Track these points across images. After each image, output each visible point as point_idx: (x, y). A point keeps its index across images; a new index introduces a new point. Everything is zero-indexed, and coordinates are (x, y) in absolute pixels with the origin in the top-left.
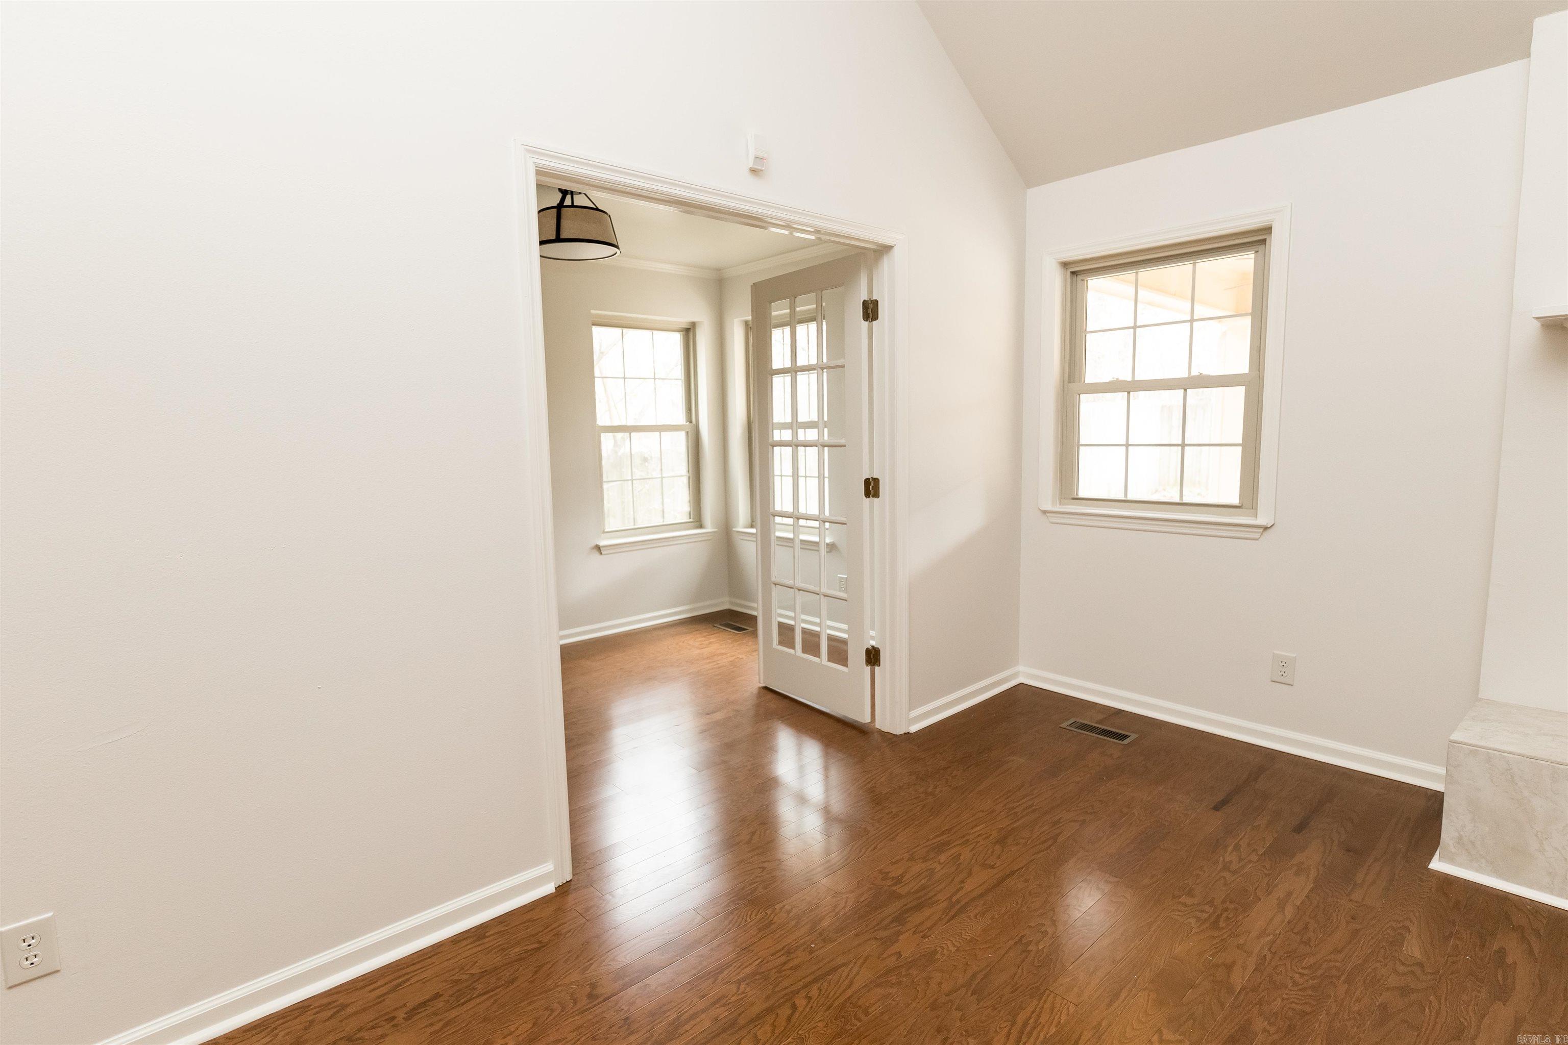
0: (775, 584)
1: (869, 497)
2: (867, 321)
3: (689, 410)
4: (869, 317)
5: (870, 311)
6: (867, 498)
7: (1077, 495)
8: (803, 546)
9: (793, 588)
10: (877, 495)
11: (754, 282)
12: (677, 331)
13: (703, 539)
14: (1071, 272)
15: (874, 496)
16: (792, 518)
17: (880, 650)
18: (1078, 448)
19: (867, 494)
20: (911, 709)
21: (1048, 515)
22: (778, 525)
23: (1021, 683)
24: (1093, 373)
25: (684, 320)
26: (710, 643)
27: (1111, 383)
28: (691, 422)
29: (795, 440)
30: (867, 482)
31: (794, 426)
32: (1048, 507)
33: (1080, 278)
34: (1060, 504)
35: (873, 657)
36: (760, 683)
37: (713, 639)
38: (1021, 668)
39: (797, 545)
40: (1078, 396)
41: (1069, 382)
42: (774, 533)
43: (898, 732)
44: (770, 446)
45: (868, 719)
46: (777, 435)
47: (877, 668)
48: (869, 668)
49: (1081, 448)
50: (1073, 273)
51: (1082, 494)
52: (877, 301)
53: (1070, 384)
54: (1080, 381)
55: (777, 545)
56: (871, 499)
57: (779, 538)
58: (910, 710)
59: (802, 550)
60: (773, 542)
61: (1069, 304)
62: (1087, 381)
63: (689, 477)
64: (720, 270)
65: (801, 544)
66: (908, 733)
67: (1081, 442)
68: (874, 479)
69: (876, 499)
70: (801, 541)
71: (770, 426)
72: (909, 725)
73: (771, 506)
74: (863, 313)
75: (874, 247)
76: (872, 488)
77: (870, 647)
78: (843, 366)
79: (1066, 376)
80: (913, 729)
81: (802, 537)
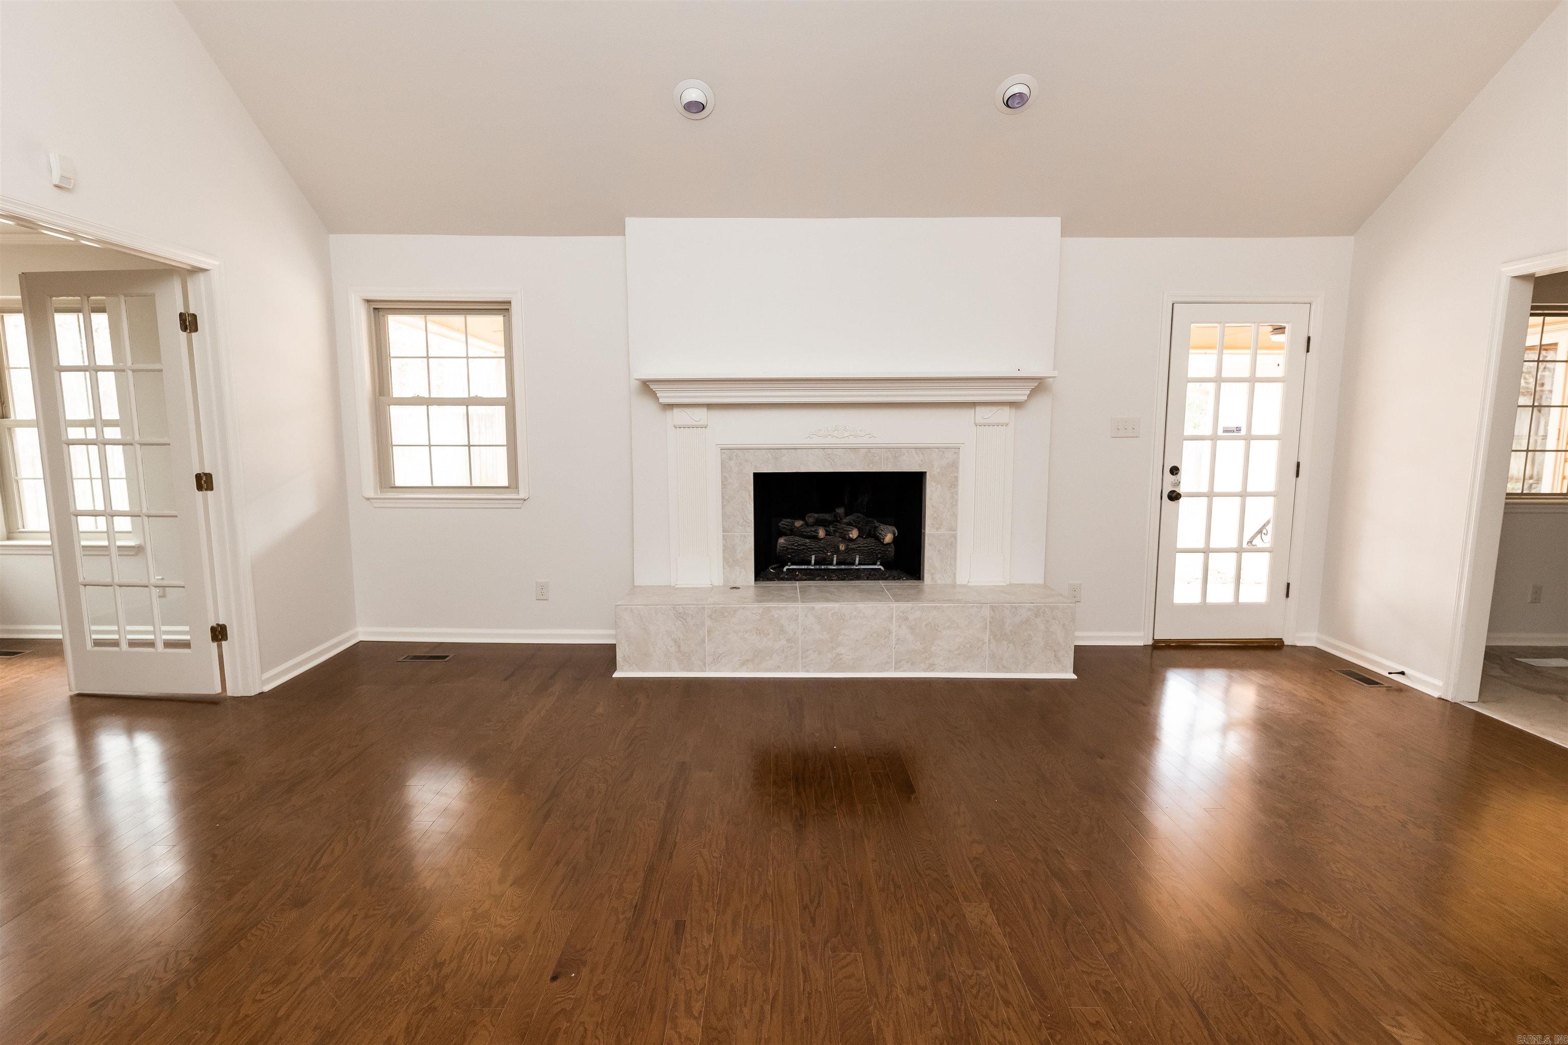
0: (85, 586)
1: (202, 490)
2: (185, 331)
4: (187, 329)
5: (189, 323)
6: (199, 491)
7: (394, 484)
8: (121, 553)
9: (112, 586)
10: (210, 488)
11: (24, 272)
14: (374, 308)
15: (206, 490)
16: (104, 516)
17: (226, 626)
18: (392, 448)
19: (200, 487)
20: (263, 671)
21: (372, 501)
22: (82, 534)
23: (361, 641)
24: (398, 389)
27: (413, 398)
29: (101, 438)
30: (198, 477)
31: (99, 423)
32: (371, 494)
33: (381, 313)
34: (381, 493)
35: (219, 633)
36: (70, 691)
38: (359, 629)
39: (114, 552)
40: (388, 407)
41: (380, 395)
42: (79, 542)
43: (253, 692)
44: (63, 444)
45: (218, 690)
46: (74, 433)
47: (223, 643)
48: (215, 644)
49: (394, 447)
50: (375, 309)
51: (397, 484)
52: (194, 316)
53: (381, 397)
54: (388, 395)
55: (84, 555)
56: (205, 492)
57: (85, 547)
58: (262, 674)
59: (120, 557)
60: (78, 552)
61: (374, 336)
62: (394, 396)
65: (118, 550)
66: (262, 693)
67: (393, 443)
68: (205, 474)
69: (209, 492)
70: (119, 547)
71: (62, 424)
72: (263, 685)
73: (72, 505)
74: (181, 324)
75: (189, 268)
76: (204, 481)
77: (215, 625)
78: (161, 371)
79: (377, 390)
80: (267, 688)
81: (119, 543)
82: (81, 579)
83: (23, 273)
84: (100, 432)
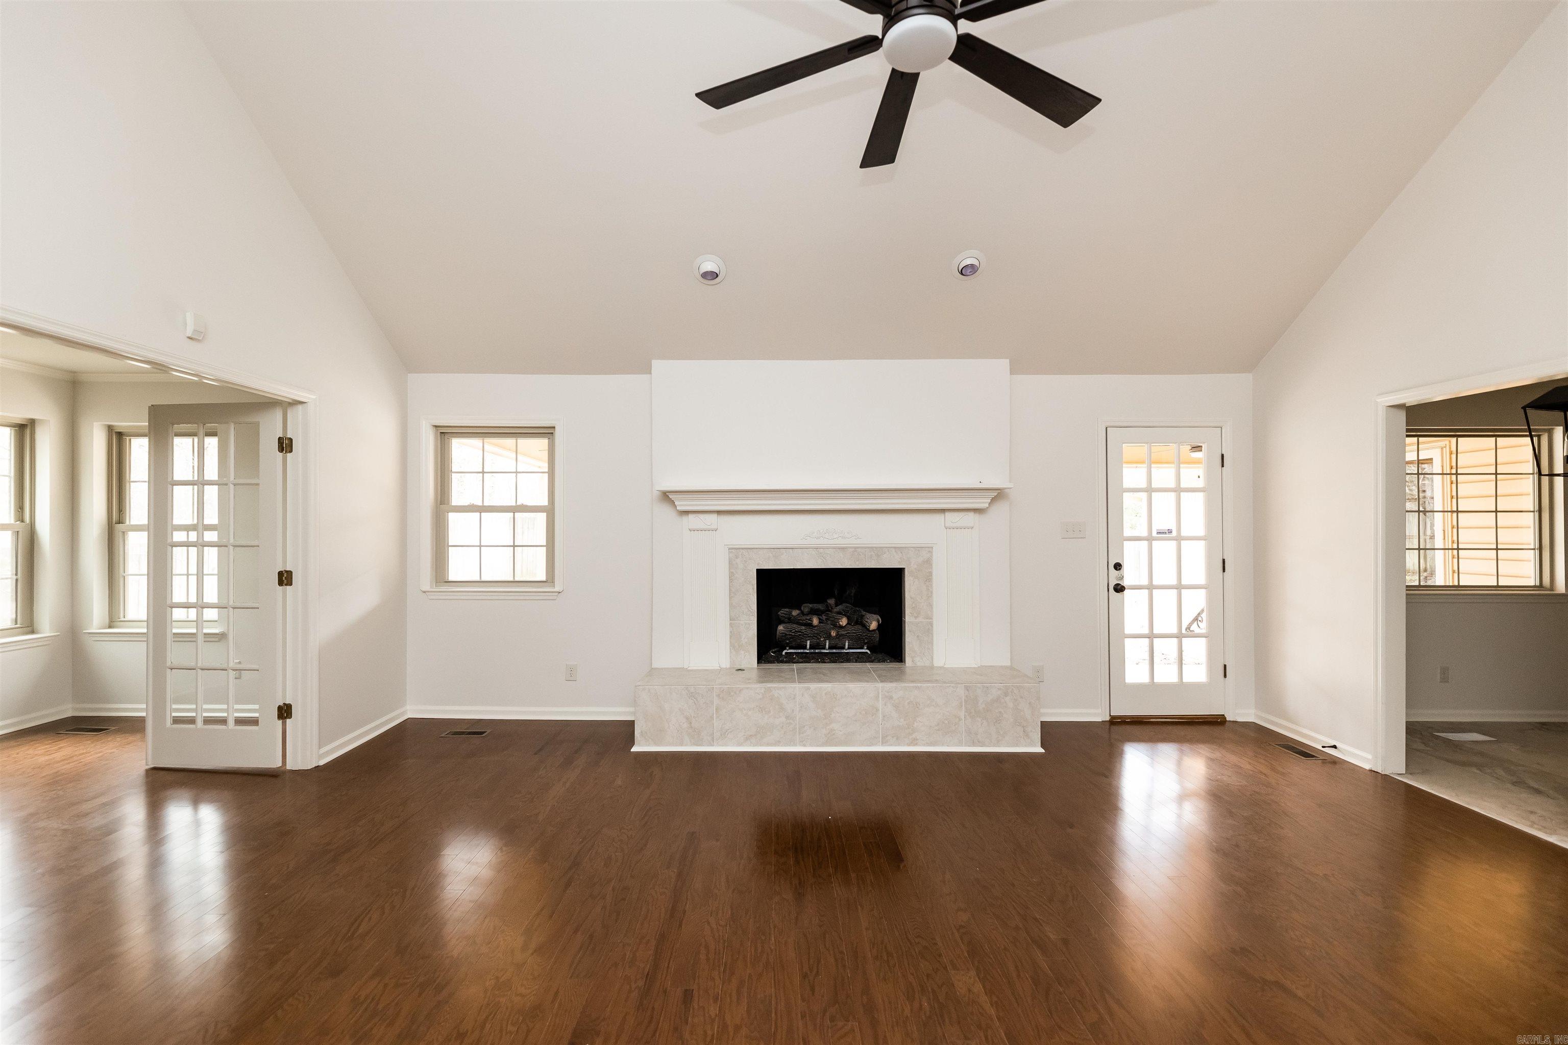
0: (172, 670)
1: (282, 586)
2: (282, 452)
3: (20, 508)
4: (284, 450)
5: (285, 445)
6: (280, 586)
7: (448, 580)
9: (195, 670)
10: (289, 584)
12: (8, 426)
13: (40, 644)
14: (440, 433)
15: (286, 585)
16: (195, 608)
17: (291, 705)
18: (448, 548)
19: (281, 583)
20: (319, 748)
21: (427, 594)
23: (409, 719)
24: (457, 498)
25: (21, 415)
26: (60, 748)
27: (469, 506)
28: (22, 521)
29: (201, 541)
30: (280, 574)
31: (200, 528)
32: (426, 588)
33: (446, 436)
34: (436, 587)
35: (285, 713)
36: (147, 765)
37: (62, 744)
38: (408, 707)
39: (200, 639)
40: (447, 514)
42: (171, 630)
43: (309, 766)
44: (168, 546)
45: (279, 764)
46: (179, 537)
47: (288, 720)
48: (281, 722)
49: (450, 548)
50: (442, 433)
51: (451, 579)
52: (291, 440)
53: (441, 505)
54: (448, 504)
55: (173, 642)
56: (284, 587)
57: (175, 635)
58: (318, 750)
59: (205, 643)
60: (169, 639)
62: (453, 506)
63: (17, 580)
64: (75, 372)
65: (204, 637)
66: (318, 767)
67: (449, 544)
68: (287, 572)
69: (288, 587)
70: (205, 635)
71: (169, 528)
72: (319, 760)
73: (169, 599)
74: (278, 446)
76: (285, 578)
77: (282, 705)
78: (258, 484)
79: (439, 502)
80: (322, 762)
81: (205, 631)
82: (169, 664)
83: (152, 405)
84: (200, 536)
